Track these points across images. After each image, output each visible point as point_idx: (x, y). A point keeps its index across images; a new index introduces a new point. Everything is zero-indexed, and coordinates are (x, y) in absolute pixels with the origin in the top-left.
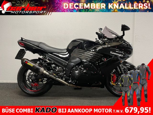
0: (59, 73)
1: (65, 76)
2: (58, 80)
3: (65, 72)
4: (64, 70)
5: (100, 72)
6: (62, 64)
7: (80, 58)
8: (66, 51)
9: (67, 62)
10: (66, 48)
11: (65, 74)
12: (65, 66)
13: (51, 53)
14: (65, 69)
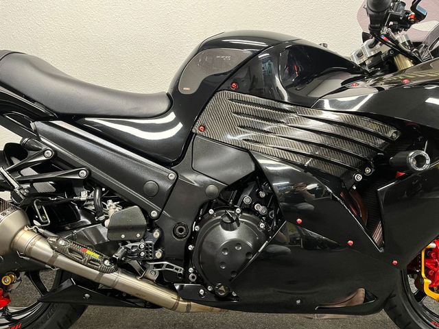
0: (124, 243)
1: (158, 254)
2: (115, 283)
3: (156, 234)
4: (152, 225)
5: (377, 236)
6: (137, 184)
7: (247, 151)
8: (164, 106)
9: (172, 176)
10: (166, 88)
11: (159, 244)
12: (162, 198)
13: (75, 119)
14: (160, 214)
